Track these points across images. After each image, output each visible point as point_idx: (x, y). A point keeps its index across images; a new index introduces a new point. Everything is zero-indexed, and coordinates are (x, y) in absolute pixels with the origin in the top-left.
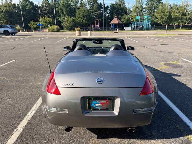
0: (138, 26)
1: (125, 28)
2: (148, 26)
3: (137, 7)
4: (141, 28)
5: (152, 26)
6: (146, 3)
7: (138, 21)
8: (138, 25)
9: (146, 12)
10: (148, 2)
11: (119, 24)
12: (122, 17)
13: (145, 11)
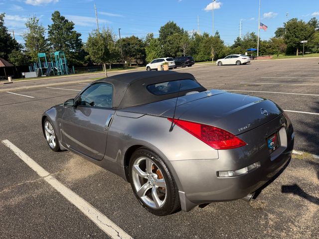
0: (46, 69)
1: (23, 74)
2: (64, 67)
3: (33, 37)
4: (52, 72)
5: (70, 67)
6: (49, 32)
7: (42, 60)
8: (45, 67)
9: (52, 46)
10: (51, 30)
11: (6, 68)
12: (9, 55)
13: (51, 44)
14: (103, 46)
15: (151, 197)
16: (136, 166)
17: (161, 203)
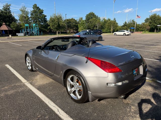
0: (28, 32)
1: (17, 34)
2: (37, 32)
3: (23, 16)
4: (31, 34)
5: (40, 32)
6: (31, 14)
7: (27, 28)
8: (28, 31)
9: (32, 21)
10: (32, 13)
11: (9, 30)
12: (11, 24)
13: (31, 20)
14: (57, 23)
15: (75, 94)
16: (69, 79)
17: (79, 97)
